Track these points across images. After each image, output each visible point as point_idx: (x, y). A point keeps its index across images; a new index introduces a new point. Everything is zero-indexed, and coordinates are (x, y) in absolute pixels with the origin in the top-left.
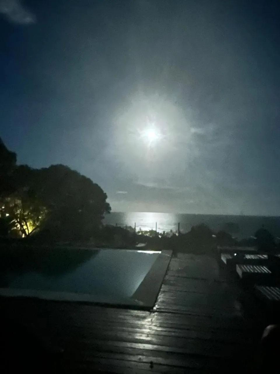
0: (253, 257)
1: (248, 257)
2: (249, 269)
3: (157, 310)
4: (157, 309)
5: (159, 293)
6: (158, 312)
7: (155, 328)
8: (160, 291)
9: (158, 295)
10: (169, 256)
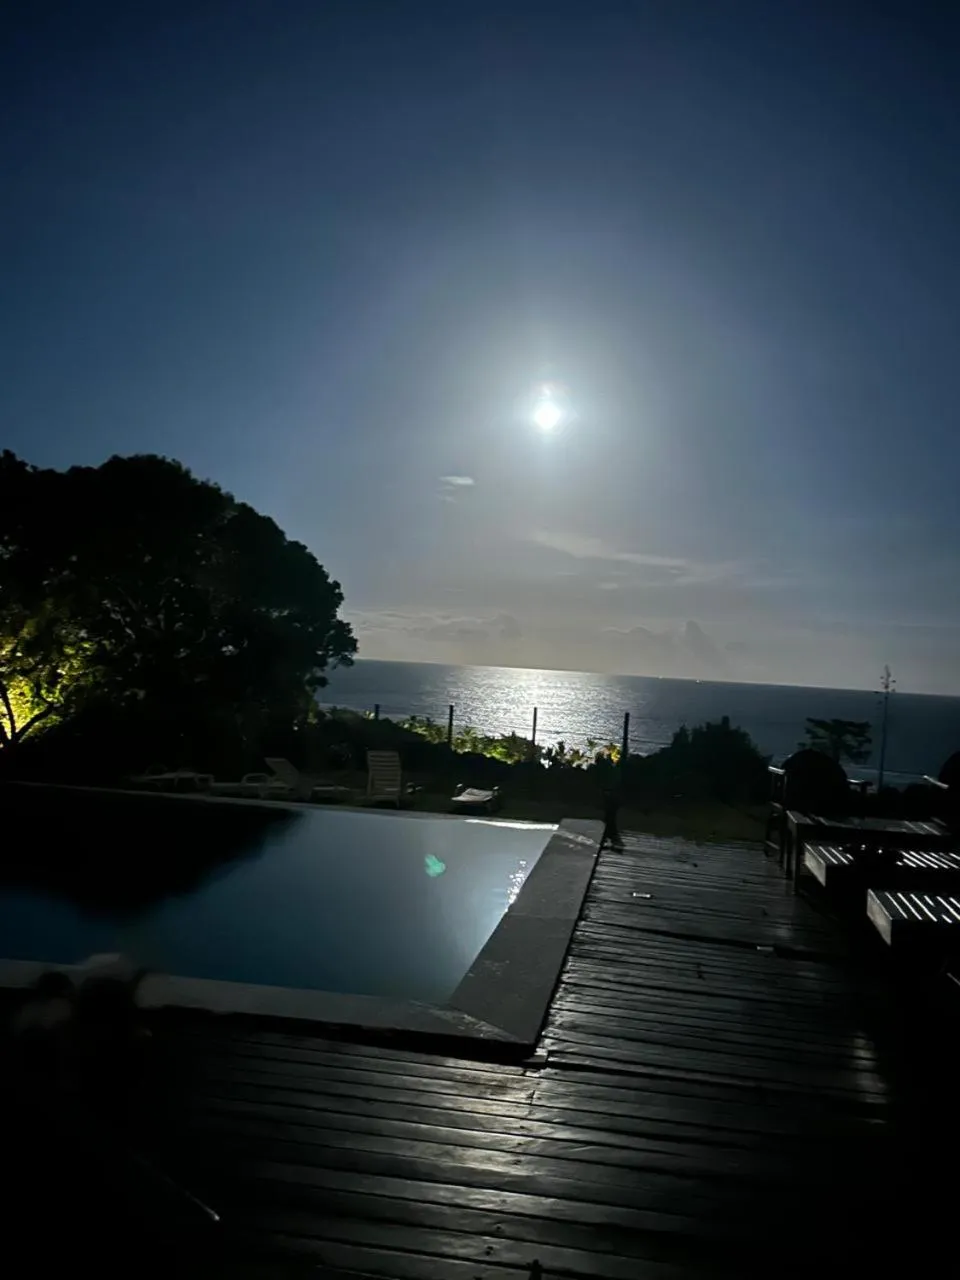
0: (931, 860)
1: (912, 859)
2: (920, 906)
3: (551, 1059)
4: (551, 1053)
5: (555, 990)
6: (553, 1065)
7: (546, 1130)
8: (559, 981)
9: (552, 999)
10: (589, 842)
